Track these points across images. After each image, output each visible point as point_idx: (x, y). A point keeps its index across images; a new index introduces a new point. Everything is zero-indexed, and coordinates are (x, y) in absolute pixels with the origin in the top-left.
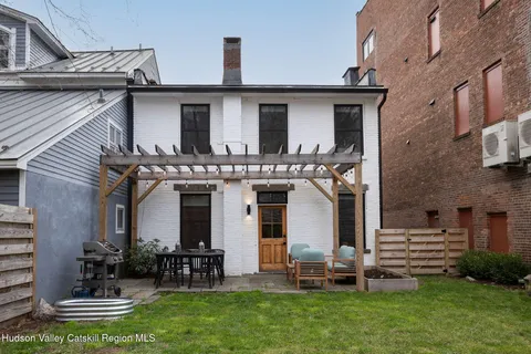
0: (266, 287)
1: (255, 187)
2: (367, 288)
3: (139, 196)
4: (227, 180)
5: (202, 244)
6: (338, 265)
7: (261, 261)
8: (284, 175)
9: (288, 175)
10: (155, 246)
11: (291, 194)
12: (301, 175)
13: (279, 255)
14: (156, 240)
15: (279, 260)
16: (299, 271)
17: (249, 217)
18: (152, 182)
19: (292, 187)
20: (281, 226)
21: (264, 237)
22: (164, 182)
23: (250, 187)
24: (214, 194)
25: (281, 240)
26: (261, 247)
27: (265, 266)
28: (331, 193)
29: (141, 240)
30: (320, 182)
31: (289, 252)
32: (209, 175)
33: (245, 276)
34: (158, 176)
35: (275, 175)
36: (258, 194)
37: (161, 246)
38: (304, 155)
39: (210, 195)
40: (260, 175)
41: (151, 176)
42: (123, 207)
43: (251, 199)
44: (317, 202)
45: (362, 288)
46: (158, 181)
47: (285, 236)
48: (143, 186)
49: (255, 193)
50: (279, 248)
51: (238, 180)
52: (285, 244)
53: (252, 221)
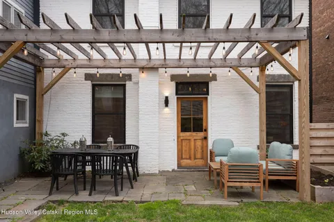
0: (186, 193)
1: (173, 77)
2: (313, 198)
3: (45, 85)
4: (143, 69)
5: (110, 139)
6: (272, 166)
7: (180, 157)
8: (206, 64)
9: (210, 63)
10: (62, 141)
11: (212, 85)
12: (224, 63)
13: (200, 150)
14: (63, 134)
15: (199, 155)
16: (226, 175)
17: (167, 110)
18: (58, 71)
19: (214, 78)
20: (202, 119)
21: (182, 131)
22: (72, 70)
23: (167, 76)
24: (129, 85)
25: (201, 134)
26: (180, 142)
27: (185, 162)
28: (257, 84)
29: (47, 134)
30: (246, 71)
31: (210, 147)
32: (123, 63)
33: (162, 173)
34: (66, 63)
35: (195, 63)
36: (177, 84)
37: (69, 140)
38: (235, 30)
39: (124, 86)
40: (179, 63)
41: (59, 64)
42: (26, 97)
43: (169, 90)
44: (242, 94)
45: (308, 198)
46: (66, 69)
47: (206, 130)
48: (49, 74)
49: (173, 84)
50: (199, 143)
51: (154, 69)
52: (206, 138)
53: (171, 115)
